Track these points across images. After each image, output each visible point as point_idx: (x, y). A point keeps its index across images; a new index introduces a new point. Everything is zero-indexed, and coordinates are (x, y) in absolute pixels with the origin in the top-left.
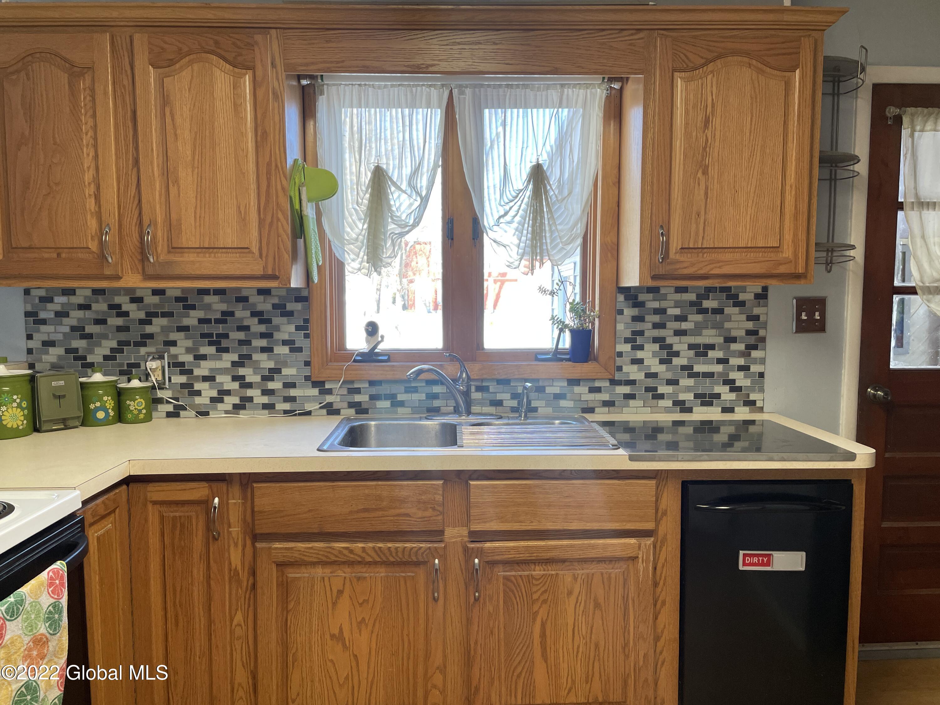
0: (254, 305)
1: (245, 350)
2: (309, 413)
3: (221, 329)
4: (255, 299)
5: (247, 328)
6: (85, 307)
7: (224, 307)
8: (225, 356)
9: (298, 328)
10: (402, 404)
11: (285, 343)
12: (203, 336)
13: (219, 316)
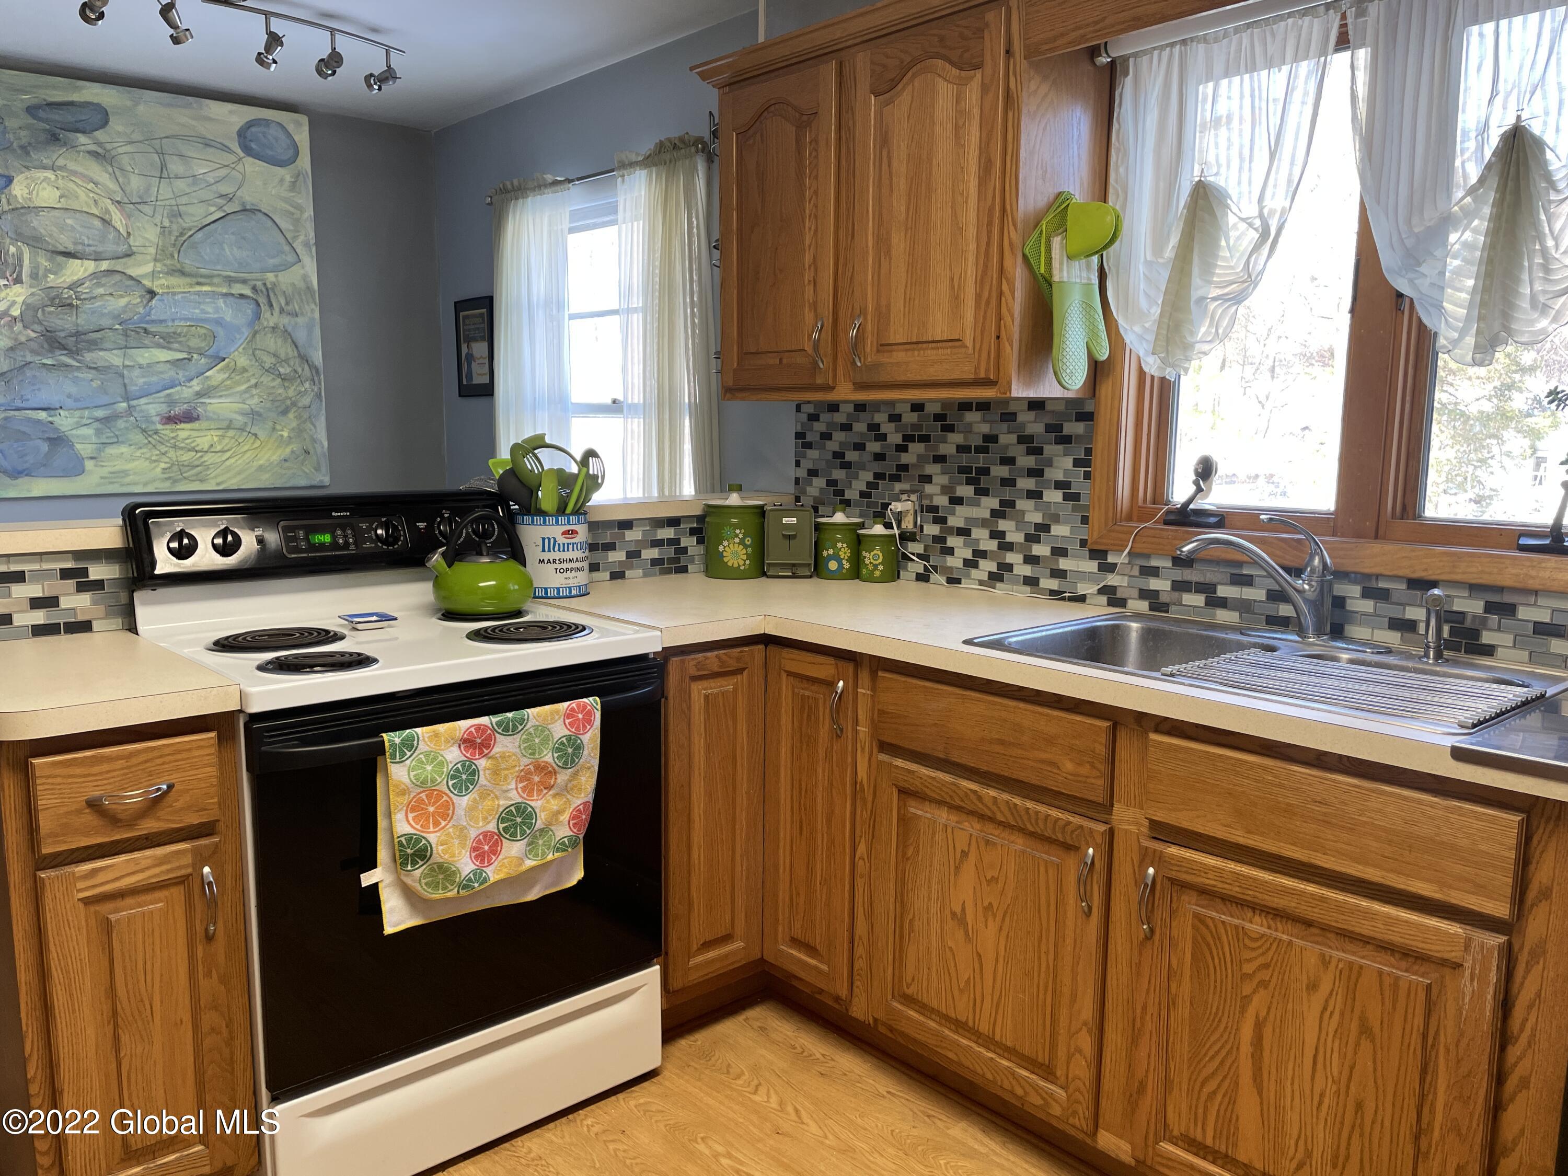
0: (1023, 425)
1: (1007, 493)
2: (1082, 599)
3: (981, 460)
4: (1025, 417)
6: (846, 427)
7: (985, 428)
8: (984, 500)
9: (1077, 463)
10: (1223, 603)
11: (1059, 485)
12: (962, 470)
13: (980, 442)
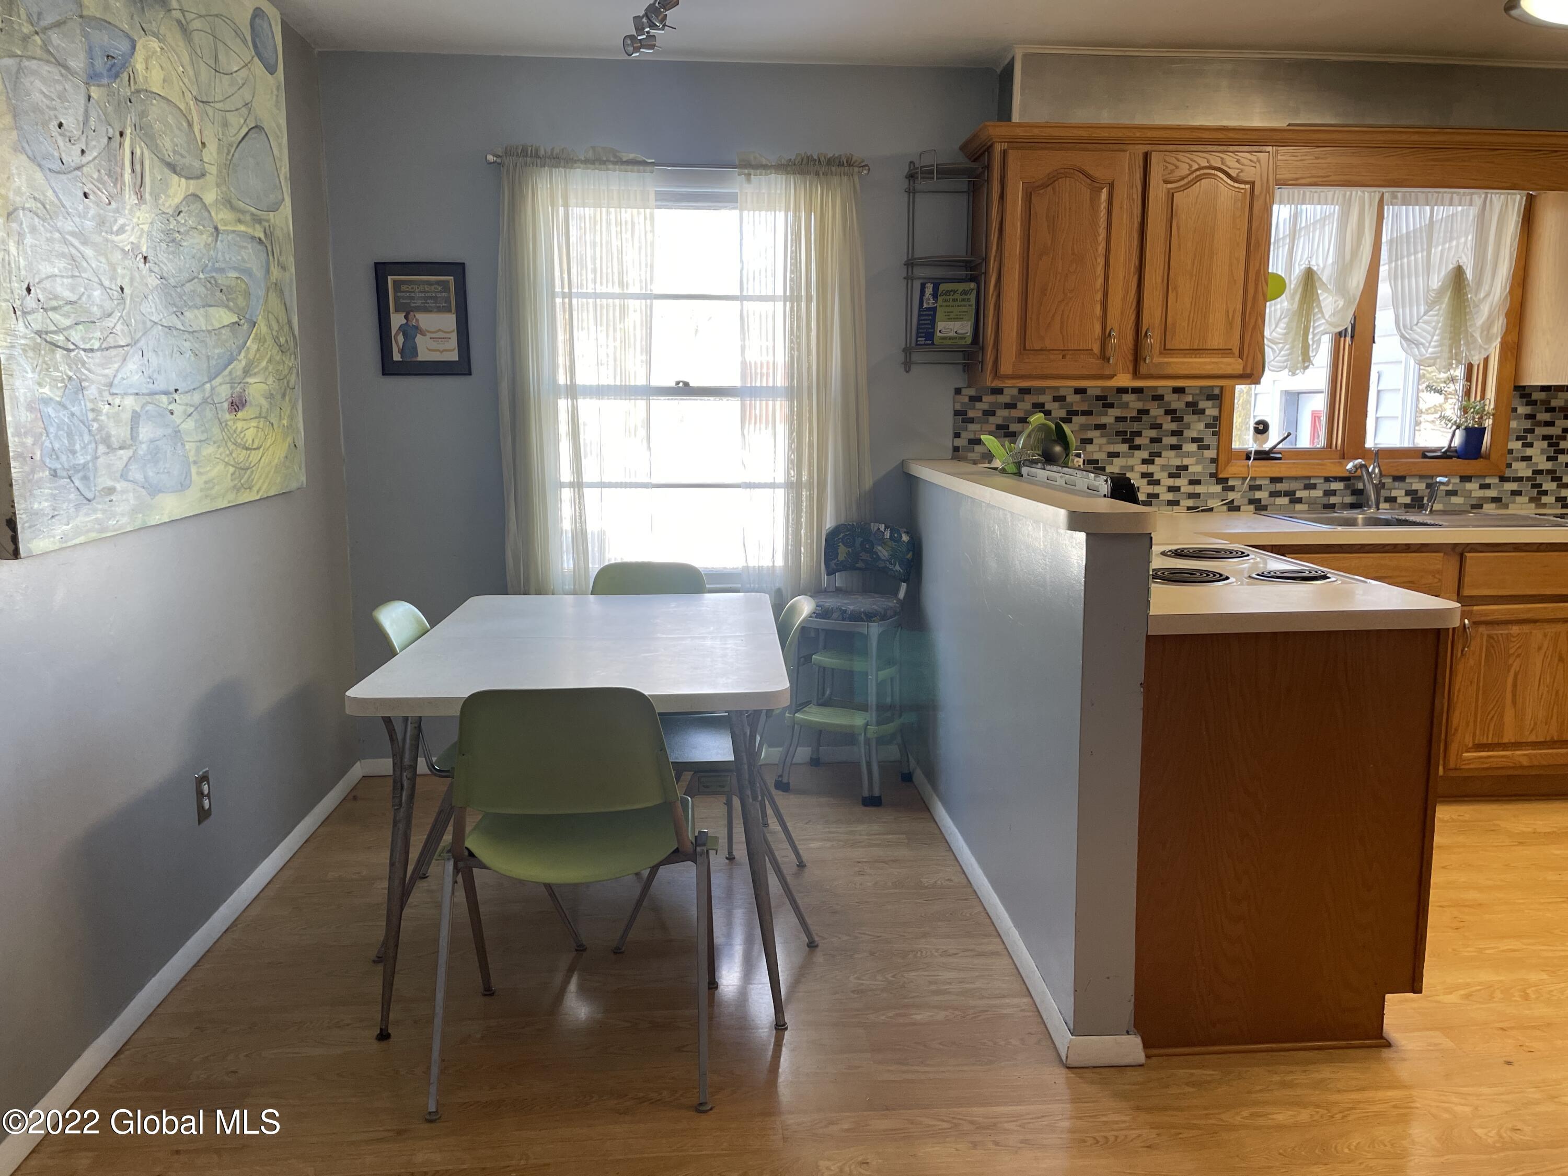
1: (1156, 447)
2: (1211, 510)
5: (1159, 426)
7: (1140, 405)
9: (1207, 426)
10: (1299, 500)
11: (1194, 440)
12: (1118, 433)
13: (1134, 414)
